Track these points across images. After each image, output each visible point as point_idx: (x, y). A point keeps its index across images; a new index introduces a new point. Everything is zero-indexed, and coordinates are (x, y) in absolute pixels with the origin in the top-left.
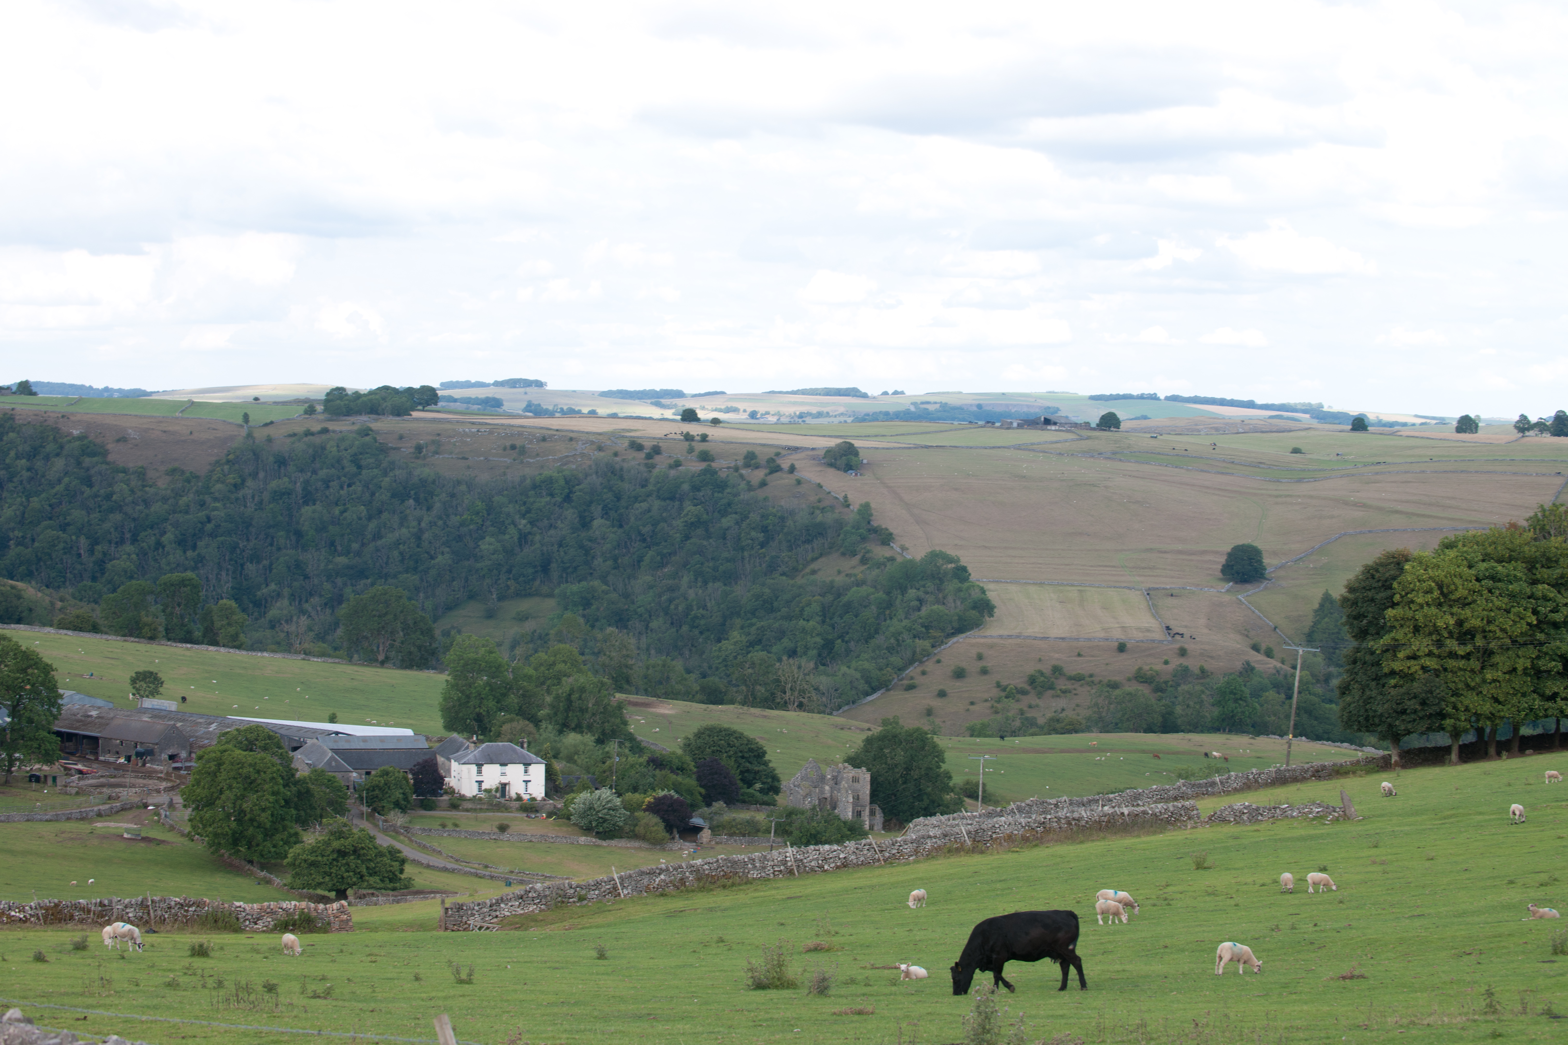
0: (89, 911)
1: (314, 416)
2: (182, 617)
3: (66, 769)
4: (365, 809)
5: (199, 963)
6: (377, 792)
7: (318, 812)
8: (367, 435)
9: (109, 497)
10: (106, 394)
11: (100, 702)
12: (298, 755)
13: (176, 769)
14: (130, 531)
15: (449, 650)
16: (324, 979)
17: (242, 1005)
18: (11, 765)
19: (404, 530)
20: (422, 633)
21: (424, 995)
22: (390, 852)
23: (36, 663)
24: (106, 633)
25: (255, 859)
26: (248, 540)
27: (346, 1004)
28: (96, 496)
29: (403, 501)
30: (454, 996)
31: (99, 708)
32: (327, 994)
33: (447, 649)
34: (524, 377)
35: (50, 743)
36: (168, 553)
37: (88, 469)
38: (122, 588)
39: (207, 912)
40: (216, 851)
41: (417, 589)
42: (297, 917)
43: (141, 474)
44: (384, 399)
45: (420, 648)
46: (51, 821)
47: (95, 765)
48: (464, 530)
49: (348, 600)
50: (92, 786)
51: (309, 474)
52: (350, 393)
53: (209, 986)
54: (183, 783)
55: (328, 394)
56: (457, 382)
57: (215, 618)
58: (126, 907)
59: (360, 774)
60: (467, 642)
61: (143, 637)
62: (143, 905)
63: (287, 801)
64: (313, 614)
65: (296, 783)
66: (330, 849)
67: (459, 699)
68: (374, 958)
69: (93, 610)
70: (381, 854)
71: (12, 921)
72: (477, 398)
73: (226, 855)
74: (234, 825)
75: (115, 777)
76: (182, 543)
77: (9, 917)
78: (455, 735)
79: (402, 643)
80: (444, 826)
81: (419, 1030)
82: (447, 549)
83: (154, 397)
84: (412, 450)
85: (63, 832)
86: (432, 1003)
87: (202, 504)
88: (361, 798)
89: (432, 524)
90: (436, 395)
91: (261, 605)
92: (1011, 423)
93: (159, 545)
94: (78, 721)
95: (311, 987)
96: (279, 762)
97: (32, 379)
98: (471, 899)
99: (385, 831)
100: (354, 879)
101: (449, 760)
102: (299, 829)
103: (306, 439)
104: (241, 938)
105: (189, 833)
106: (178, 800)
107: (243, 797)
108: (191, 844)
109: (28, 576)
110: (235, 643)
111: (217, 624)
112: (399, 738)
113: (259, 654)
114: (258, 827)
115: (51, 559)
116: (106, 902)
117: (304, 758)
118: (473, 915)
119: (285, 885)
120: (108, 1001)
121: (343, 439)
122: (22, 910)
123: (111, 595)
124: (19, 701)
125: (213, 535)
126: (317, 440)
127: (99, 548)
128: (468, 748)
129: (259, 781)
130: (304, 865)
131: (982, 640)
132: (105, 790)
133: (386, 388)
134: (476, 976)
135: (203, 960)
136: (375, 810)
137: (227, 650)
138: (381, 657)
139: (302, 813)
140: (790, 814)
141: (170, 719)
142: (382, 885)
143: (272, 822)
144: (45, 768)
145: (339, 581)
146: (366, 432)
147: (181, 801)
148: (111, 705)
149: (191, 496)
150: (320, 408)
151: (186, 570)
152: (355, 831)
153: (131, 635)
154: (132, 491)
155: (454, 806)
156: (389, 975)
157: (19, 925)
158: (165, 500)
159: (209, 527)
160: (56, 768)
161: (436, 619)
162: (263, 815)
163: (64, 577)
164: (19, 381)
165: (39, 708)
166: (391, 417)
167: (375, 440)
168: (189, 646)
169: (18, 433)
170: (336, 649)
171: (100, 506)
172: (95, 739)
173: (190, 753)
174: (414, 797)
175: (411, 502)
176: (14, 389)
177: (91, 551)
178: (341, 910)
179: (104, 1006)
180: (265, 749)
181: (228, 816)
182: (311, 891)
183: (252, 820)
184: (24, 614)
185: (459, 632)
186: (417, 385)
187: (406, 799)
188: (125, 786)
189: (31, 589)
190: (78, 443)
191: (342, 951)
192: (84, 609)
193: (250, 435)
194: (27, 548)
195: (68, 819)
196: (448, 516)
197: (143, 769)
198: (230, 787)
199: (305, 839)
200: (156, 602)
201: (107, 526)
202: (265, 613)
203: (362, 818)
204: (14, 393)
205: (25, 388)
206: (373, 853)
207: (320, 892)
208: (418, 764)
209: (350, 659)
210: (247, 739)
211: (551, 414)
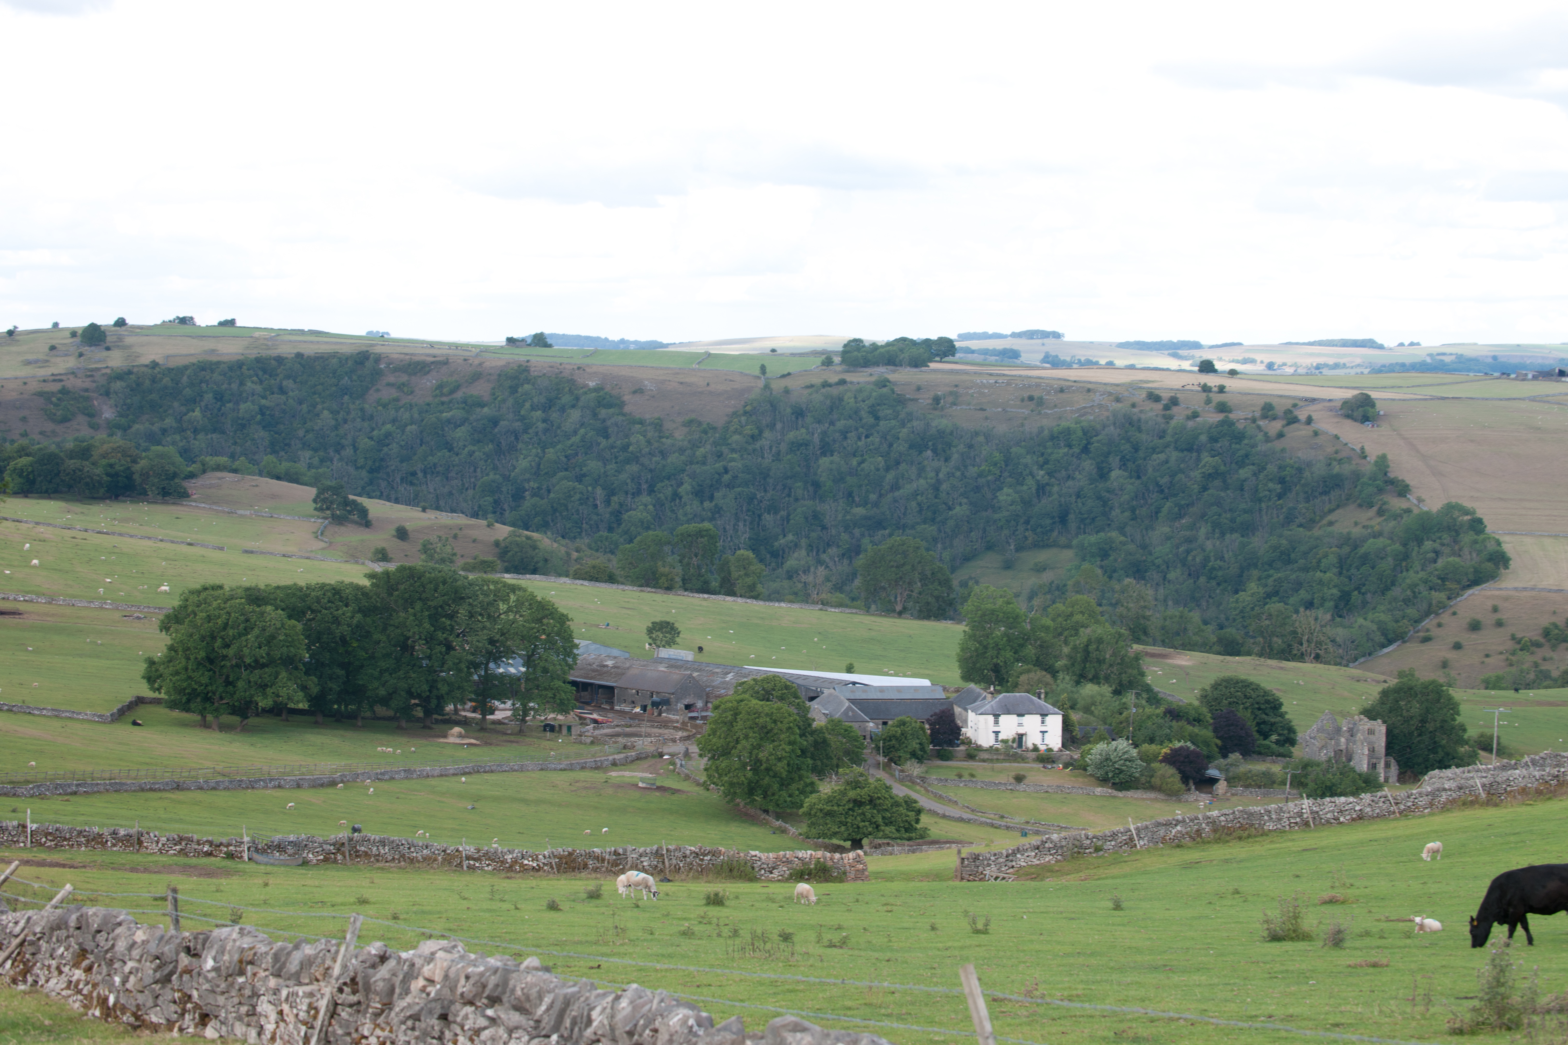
0: (603, 860)
1: (831, 368)
2: (699, 567)
3: (581, 718)
4: (881, 759)
5: (714, 912)
6: (894, 742)
7: (835, 761)
8: (885, 386)
9: (625, 448)
10: (622, 346)
11: (615, 652)
12: (814, 705)
13: (692, 718)
14: (646, 482)
15: (966, 601)
16: (840, 928)
17: (757, 954)
18: (525, 714)
19: (922, 481)
20: (940, 584)
21: (940, 945)
22: (906, 802)
23: (552, 613)
24: (622, 584)
25: (771, 808)
26: (765, 491)
27: (862, 953)
28: (613, 447)
29: (921, 452)
30: (970, 946)
31: (615, 658)
32: (843, 943)
33: (965, 599)
34: (1041, 328)
35: (565, 692)
36: (685, 504)
37: (604, 421)
38: (638, 538)
39: (723, 862)
40: (732, 800)
41: (935, 540)
42: (812, 866)
43: (658, 425)
44: (901, 350)
45: (937, 598)
46: (565, 770)
47: (610, 715)
48: (982, 481)
49: (866, 551)
50: (607, 735)
51: (827, 425)
52: (867, 344)
53: (724, 934)
54: (700, 733)
55: (845, 346)
56: (975, 334)
57: (733, 568)
58: (641, 856)
59: (877, 724)
60: (985, 593)
61: (660, 588)
62: (658, 854)
63: (803, 751)
64: (831, 564)
65: (813, 733)
66: (846, 799)
67: (976, 650)
68: (889, 908)
69: (609, 560)
70: (897, 804)
71: (525, 869)
72: (994, 350)
73: (742, 804)
74: (750, 774)
75: (630, 726)
76: (700, 493)
77: (522, 865)
78: (972, 685)
79: (920, 593)
80: (960, 776)
81: (935, 980)
82: (965, 500)
83: (670, 349)
84: (930, 401)
85: (577, 782)
86: (948, 953)
87: (720, 455)
88: (877, 748)
89: (950, 475)
90: (954, 346)
91: (778, 556)
92: (1526, 375)
93: (676, 496)
94: (594, 671)
95: (827, 936)
96: (795, 711)
97: (547, 331)
98: (987, 850)
99: (901, 781)
100: (870, 829)
101: (966, 710)
102: (815, 779)
103: (823, 390)
104: (756, 887)
105: (705, 782)
106: (694, 749)
107: (759, 747)
108: (706, 794)
109: (543, 527)
110: (752, 593)
111: (735, 574)
112: (916, 689)
113: (777, 604)
114: (774, 777)
115: (567, 510)
116: (621, 851)
117: (820, 707)
118: (989, 865)
119: (800, 834)
120: (622, 950)
121: (860, 391)
122: (535, 858)
123: (628, 546)
124: (534, 650)
125: (730, 486)
126: (835, 391)
127: (615, 499)
128: (985, 698)
129: (776, 731)
130: (820, 815)
131: (1497, 593)
132: (620, 739)
133: (904, 340)
134: (992, 926)
135: (718, 908)
136: (891, 760)
137: (744, 600)
138: (899, 608)
139: (819, 763)
140: (1306, 765)
141: (687, 669)
142: (898, 835)
143: (788, 771)
144: (560, 717)
145: (857, 532)
146: (883, 383)
147: (697, 750)
148: (627, 655)
149: (708, 447)
150: (837, 359)
151: (703, 520)
152: (871, 781)
153: (647, 586)
154: (649, 442)
155: (971, 757)
156: (905, 925)
157: (532, 873)
158: (682, 451)
159: (726, 478)
160: (571, 718)
161: (953, 570)
162: (779, 764)
163: (581, 528)
164: (533, 333)
165: (554, 658)
166: (908, 368)
167: (893, 391)
168: (706, 596)
169: (533, 384)
170: (853, 599)
171: (616, 457)
172: (611, 689)
173: (707, 702)
174: (931, 747)
175: (929, 453)
176: (529, 341)
177: (608, 502)
178: (858, 860)
179: (618, 954)
180: (782, 698)
181: (744, 766)
182: (826, 840)
183: (768, 770)
184: (540, 564)
185: (977, 583)
186: (934, 337)
187: (923, 749)
188: (641, 736)
189: (546, 540)
190: (594, 394)
191: (857, 901)
192: (600, 560)
193: (767, 387)
194: (543, 499)
195: (583, 768)
196: (966, 467)
197: (659, 719)
198: (746, 737)
199: (821, 788)
200: (673, 553)
201: (623, 476)
202: (782, 564)
203: (879, 768)
204: (529, 345)
205: (540, 340)
206: (888, 803)
207: (835, 841)
208: (935, 714)
209: (867, 610)
210: (764, 689)
211: (1068, 365)
